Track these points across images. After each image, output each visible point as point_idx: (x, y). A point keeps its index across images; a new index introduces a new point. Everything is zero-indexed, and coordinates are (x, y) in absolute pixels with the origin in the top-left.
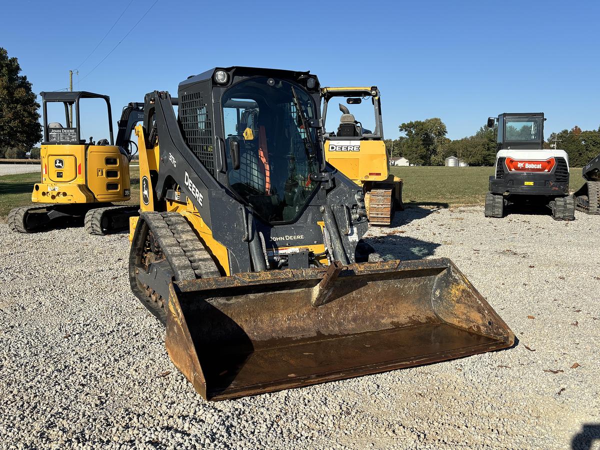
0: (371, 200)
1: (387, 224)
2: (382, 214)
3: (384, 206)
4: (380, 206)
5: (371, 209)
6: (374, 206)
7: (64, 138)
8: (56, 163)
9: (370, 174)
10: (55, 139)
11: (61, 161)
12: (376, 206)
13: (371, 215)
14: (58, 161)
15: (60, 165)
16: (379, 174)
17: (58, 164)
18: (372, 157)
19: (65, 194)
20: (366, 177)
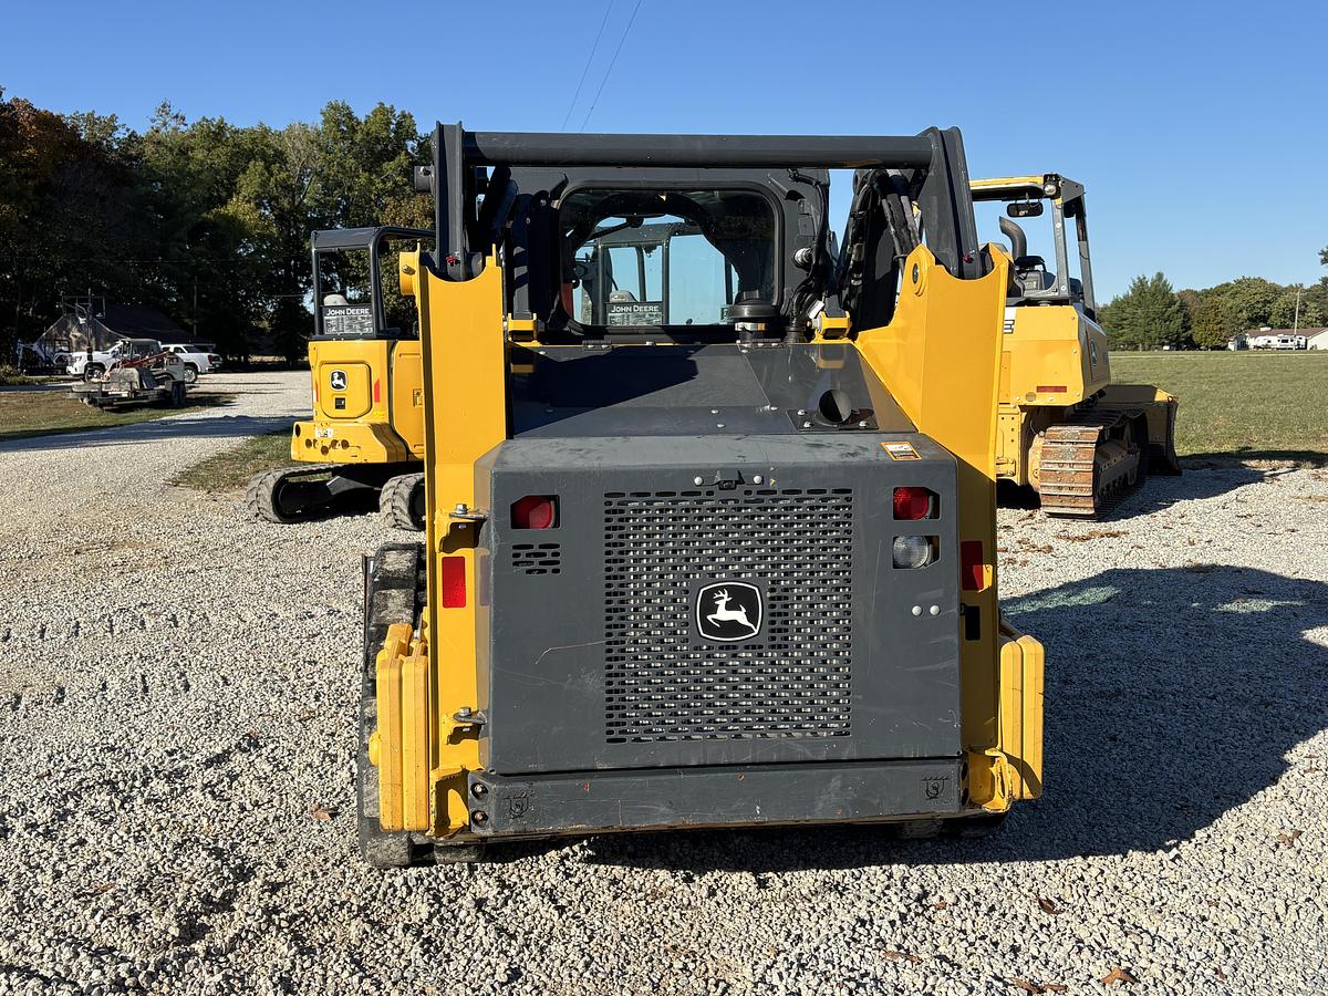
0: (1044, 454)
1: (1085, 512)
2: (1071, 488)
3: (1076, 468)
4: (1067, 468)
5: (1044, 475)
6: (1050, 467)
7: (350, 327)
8: (333, 379)
9: (1041, 389)
10: (334, 329)
11: (341, 376)
12: (1056, 468)
13: (1045, 491)
14: (336, 375)
15: (341, 382)
16: (1063, 389)
17: (336, 382)
18: (1045, 347)
19: (345, 444)
20: (1029, 396)
